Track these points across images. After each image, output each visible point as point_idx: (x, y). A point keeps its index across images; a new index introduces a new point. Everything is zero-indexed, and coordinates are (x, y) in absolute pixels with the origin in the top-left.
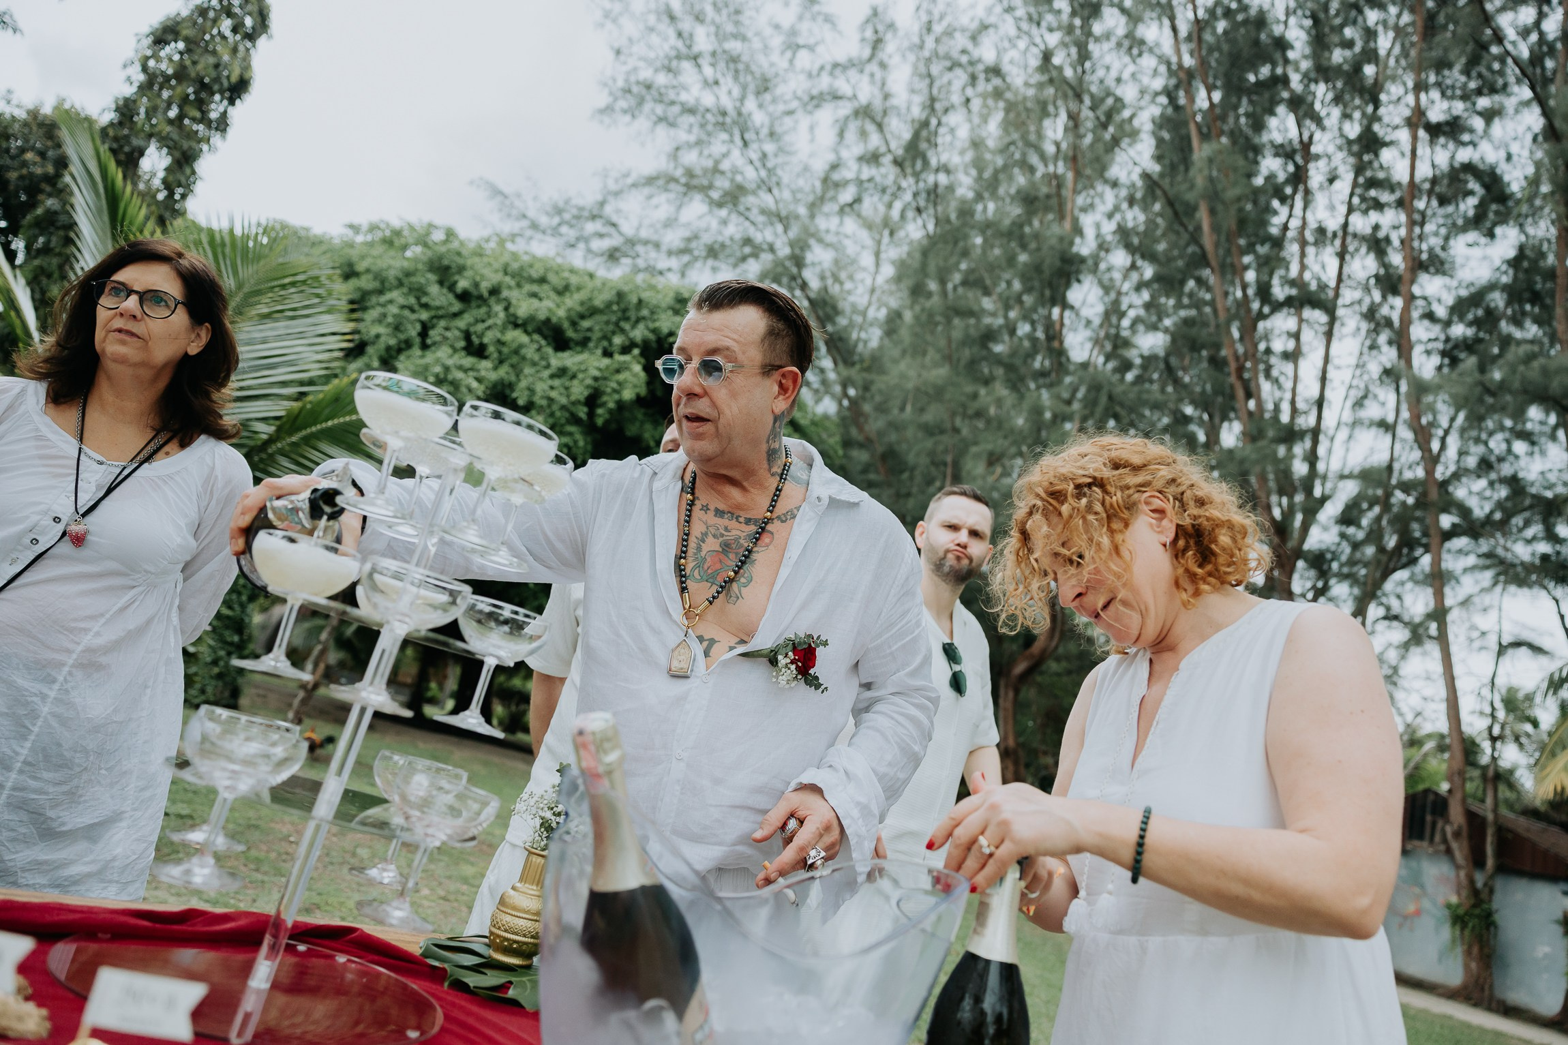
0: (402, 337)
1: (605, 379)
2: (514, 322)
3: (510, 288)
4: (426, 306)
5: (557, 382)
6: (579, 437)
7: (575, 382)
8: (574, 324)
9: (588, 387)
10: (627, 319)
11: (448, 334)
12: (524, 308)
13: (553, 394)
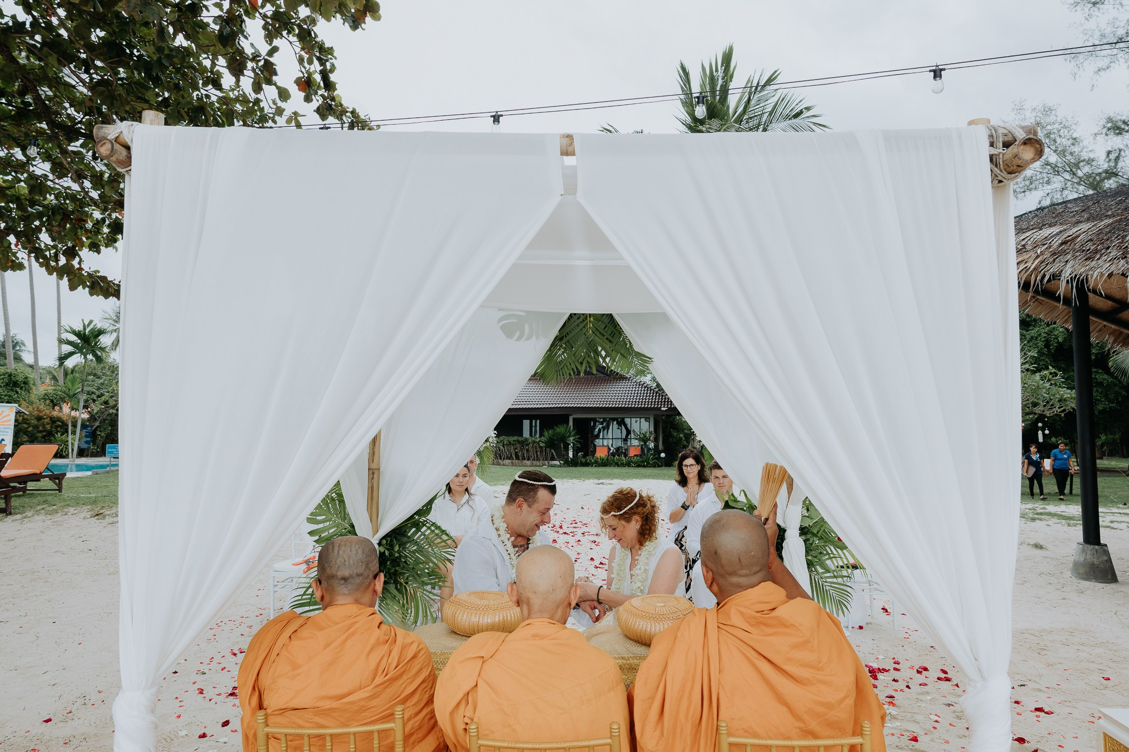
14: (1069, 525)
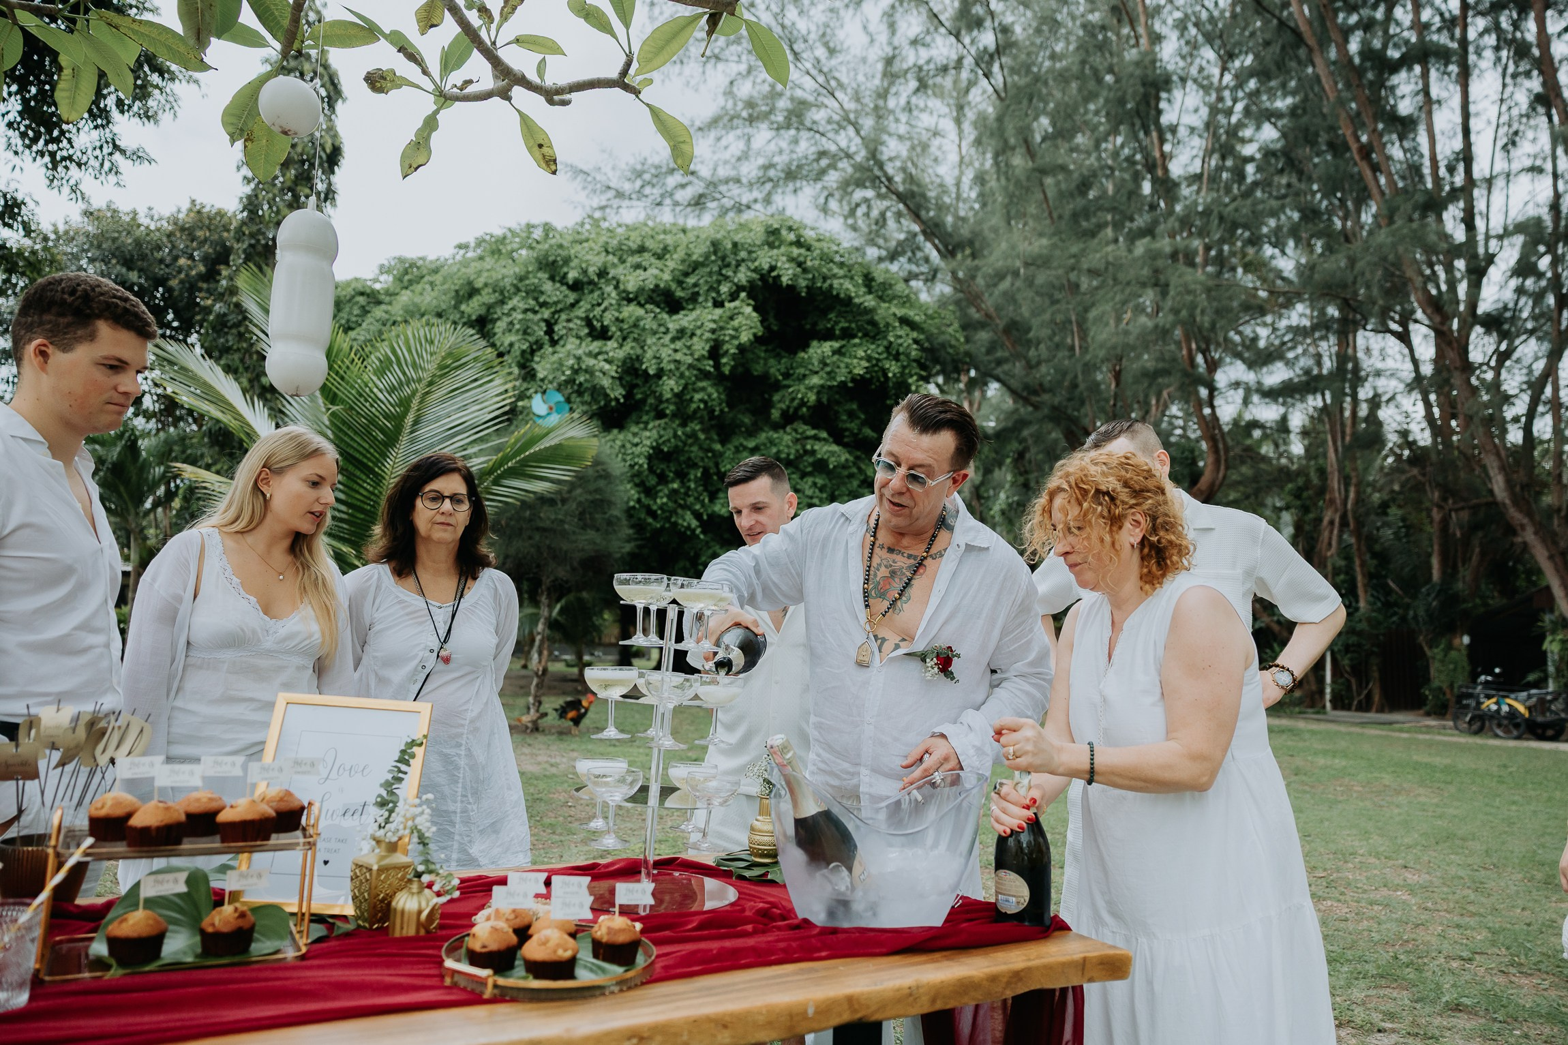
0: (532, 339)
1: (722, 328)
2: (628, 298)
3: (614, 265)
4: (544, 305)
5: (678, 345)
6: (710, 390)
7: (695, 339)
8: (680, 283)
9: (707, 340)
10: (728, 265)
11: (571, 325)
12: (632, 282)
13: (678, 356)
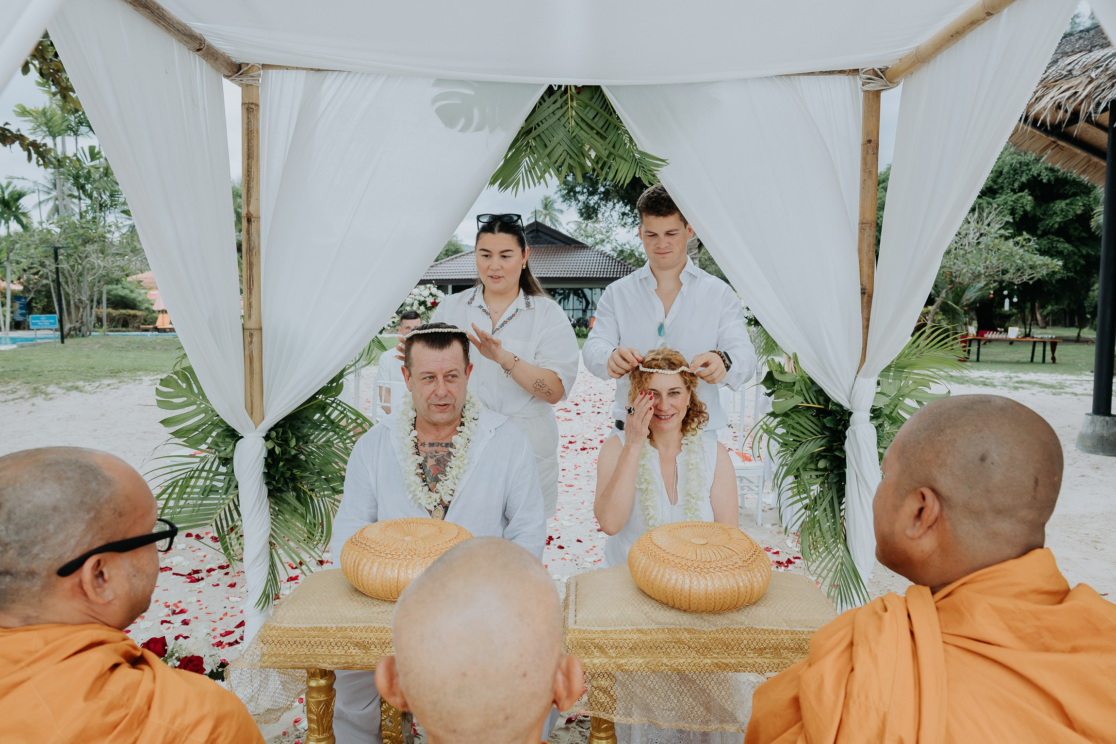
14: (1054, 394)
